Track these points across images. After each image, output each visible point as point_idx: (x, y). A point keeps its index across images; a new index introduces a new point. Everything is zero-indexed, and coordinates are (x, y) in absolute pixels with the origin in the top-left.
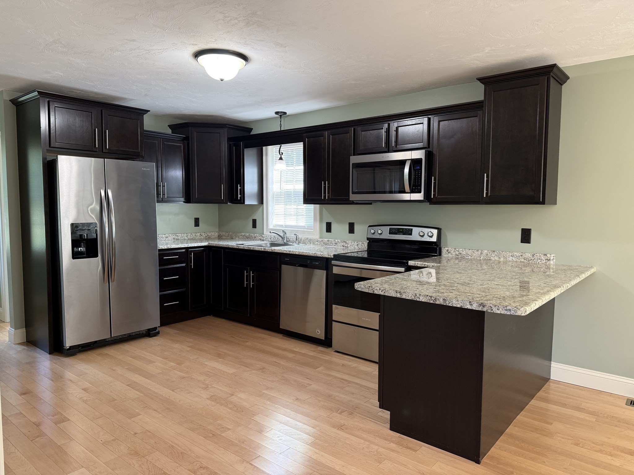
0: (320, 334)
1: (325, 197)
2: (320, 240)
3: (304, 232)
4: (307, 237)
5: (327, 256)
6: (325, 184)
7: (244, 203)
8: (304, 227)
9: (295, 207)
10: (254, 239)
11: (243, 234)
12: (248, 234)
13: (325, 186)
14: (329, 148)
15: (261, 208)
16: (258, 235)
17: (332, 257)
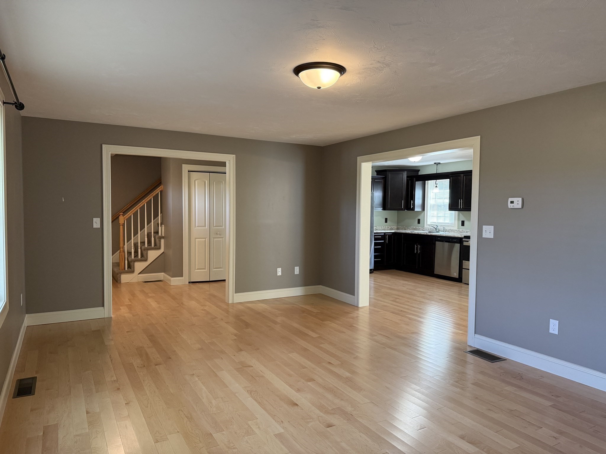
0: (456, 275)
1: (460, 207)
2: (458, 230)
3: (448, 226)
4: (450, 228)
5: (460, 237)
6: (461, 200)
7: (414, 210)
8: (448, 223)
9: (444, 212)
10: (419, 229)
11: (412, 227)
12: (415, 227)
13: (461, 202)
14: (463, 183)
15: (423, 213)
16: (421, 228)
17: (463, 237)
